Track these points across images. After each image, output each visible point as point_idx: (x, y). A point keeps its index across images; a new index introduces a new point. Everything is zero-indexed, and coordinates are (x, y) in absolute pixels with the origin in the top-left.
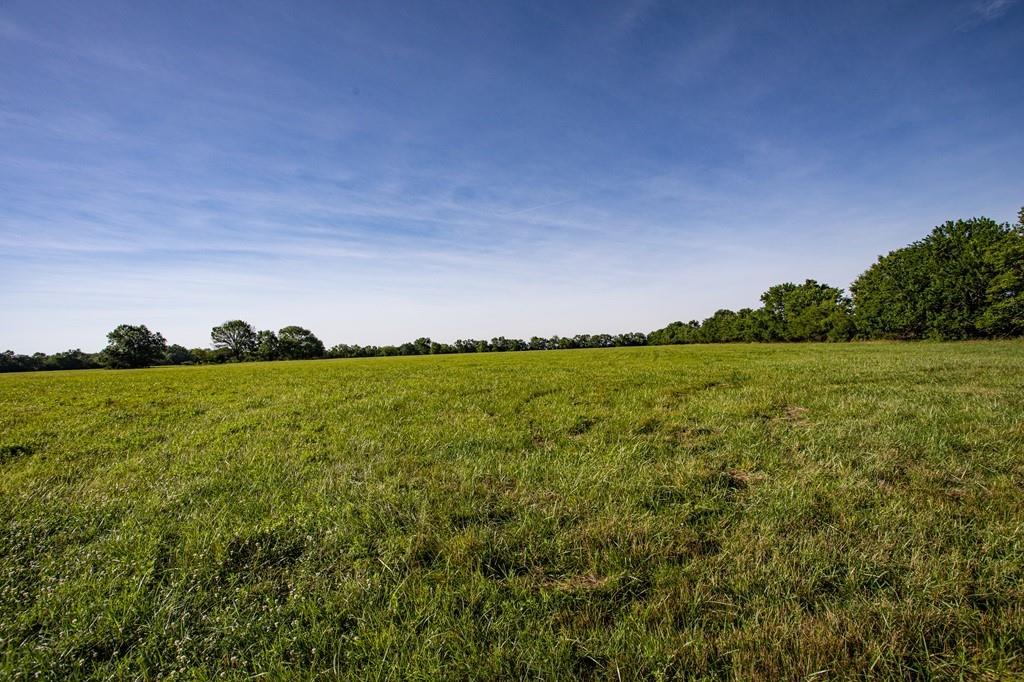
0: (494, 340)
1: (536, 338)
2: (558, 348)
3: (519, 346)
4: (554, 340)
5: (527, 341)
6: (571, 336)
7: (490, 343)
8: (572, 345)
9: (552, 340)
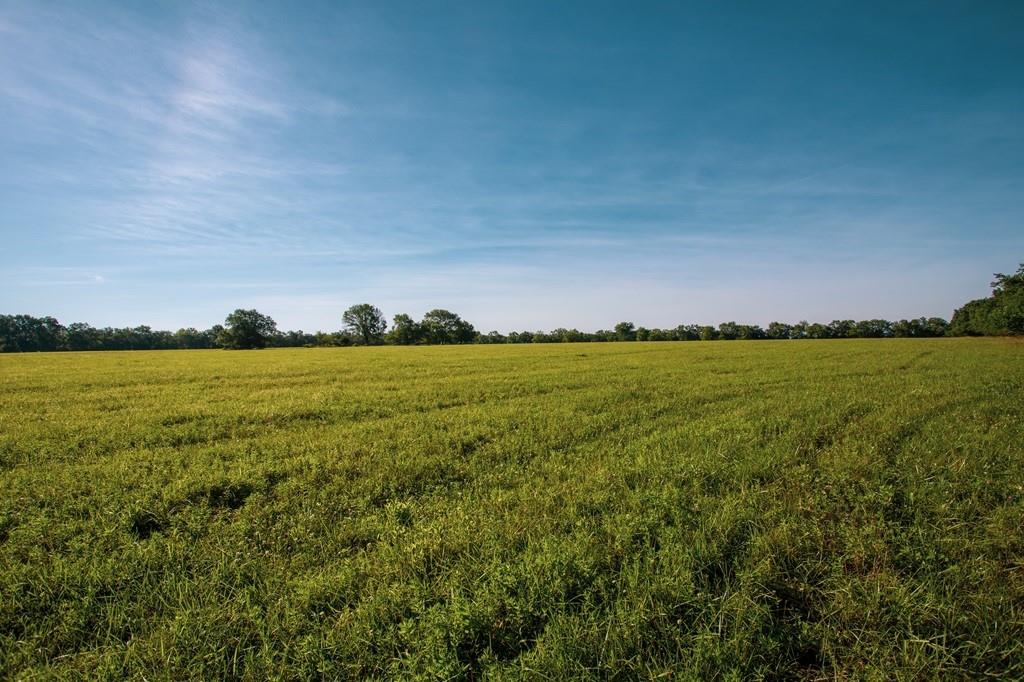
0: (723, 325)
1: (777, 324)
2: (806, 337)
3: (755, 334)
4: (801, 328)
5: (765, 327)
6: (825, 322)
7: (717, 329)
8: (826, 333)
9: (798, 327)
